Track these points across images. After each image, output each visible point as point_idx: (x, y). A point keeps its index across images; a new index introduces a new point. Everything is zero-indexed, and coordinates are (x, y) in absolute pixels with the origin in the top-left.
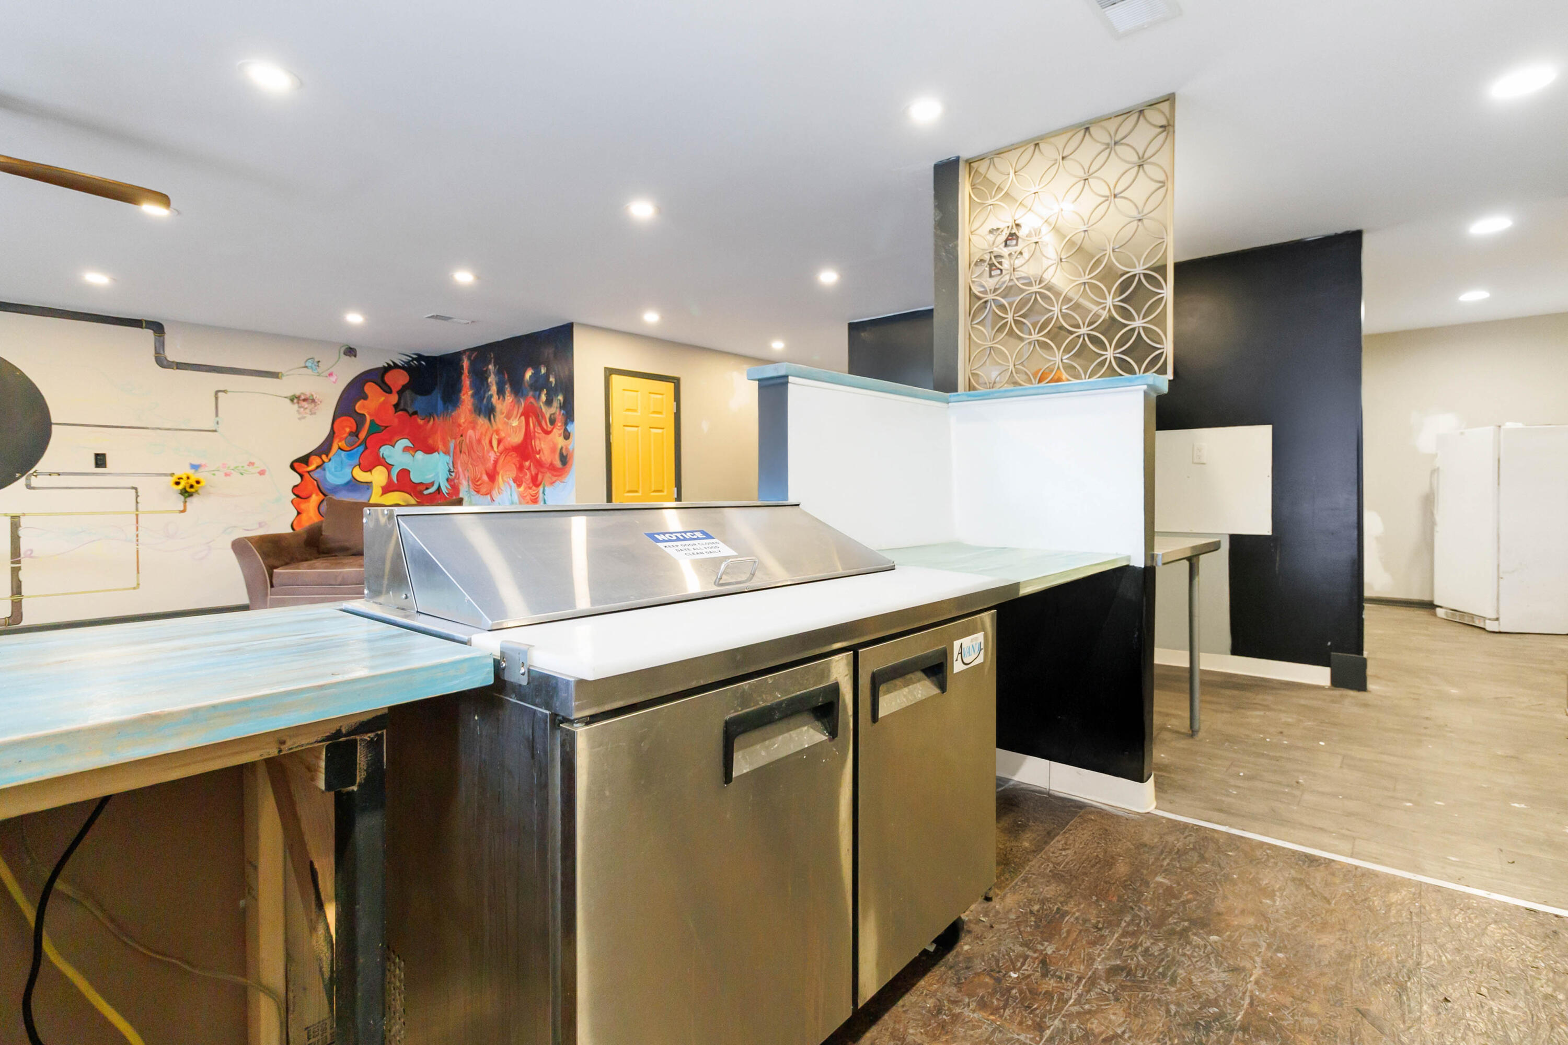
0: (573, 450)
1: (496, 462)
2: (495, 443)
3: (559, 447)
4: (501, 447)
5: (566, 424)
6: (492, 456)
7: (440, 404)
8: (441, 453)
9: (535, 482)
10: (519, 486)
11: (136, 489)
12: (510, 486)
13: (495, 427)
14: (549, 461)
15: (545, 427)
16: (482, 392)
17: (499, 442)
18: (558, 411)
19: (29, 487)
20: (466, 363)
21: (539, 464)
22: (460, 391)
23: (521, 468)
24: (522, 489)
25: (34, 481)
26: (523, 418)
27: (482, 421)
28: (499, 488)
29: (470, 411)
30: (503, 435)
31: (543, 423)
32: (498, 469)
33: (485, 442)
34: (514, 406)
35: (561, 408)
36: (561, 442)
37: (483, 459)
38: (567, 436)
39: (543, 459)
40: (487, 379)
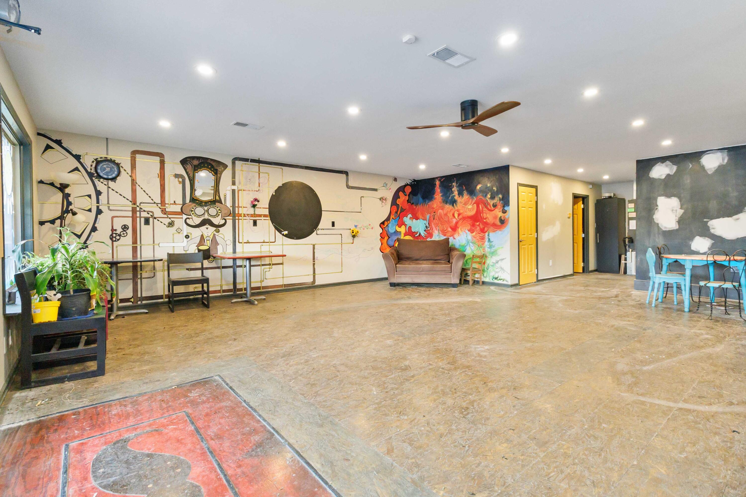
0: (509, 217)
1: (457, 223)
2: (456, 215)
3: (499, 216)
4: (461, 217)
5: (504, 207)
6: (454, 221)
7: (421, 199)
8: (421, 220)
9: (483, 231)
10: (472, 233)
11: (341, 234)
12: (466, 233)
13: (456, 208)
14: (492, 222)
15: (490, 208)
16: (448, 194)
17: (459, 215)
18: (498, 202)
19: (317, 234)
20: (437, 183)
21: (486, 224)
22: (434, 194)
23: (473, 225)
24: (474, 234)
25: (319, 232)
26: (475, 205)
27: (448, 207)
28: (458, 233)
29: (440, 202)
30: (461, 211)
31: (489, 206)
32: (458, 225)
33: (450, 215)
34: (469, 200)
35: (500, 200)
36: (500, 214)
37: (449, 222)
38: (504, 212)
39: (488, 221)
40: (451, 189)
